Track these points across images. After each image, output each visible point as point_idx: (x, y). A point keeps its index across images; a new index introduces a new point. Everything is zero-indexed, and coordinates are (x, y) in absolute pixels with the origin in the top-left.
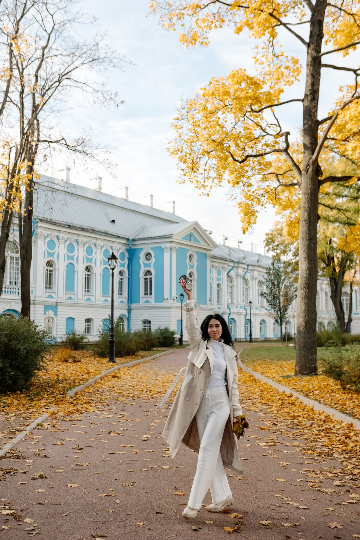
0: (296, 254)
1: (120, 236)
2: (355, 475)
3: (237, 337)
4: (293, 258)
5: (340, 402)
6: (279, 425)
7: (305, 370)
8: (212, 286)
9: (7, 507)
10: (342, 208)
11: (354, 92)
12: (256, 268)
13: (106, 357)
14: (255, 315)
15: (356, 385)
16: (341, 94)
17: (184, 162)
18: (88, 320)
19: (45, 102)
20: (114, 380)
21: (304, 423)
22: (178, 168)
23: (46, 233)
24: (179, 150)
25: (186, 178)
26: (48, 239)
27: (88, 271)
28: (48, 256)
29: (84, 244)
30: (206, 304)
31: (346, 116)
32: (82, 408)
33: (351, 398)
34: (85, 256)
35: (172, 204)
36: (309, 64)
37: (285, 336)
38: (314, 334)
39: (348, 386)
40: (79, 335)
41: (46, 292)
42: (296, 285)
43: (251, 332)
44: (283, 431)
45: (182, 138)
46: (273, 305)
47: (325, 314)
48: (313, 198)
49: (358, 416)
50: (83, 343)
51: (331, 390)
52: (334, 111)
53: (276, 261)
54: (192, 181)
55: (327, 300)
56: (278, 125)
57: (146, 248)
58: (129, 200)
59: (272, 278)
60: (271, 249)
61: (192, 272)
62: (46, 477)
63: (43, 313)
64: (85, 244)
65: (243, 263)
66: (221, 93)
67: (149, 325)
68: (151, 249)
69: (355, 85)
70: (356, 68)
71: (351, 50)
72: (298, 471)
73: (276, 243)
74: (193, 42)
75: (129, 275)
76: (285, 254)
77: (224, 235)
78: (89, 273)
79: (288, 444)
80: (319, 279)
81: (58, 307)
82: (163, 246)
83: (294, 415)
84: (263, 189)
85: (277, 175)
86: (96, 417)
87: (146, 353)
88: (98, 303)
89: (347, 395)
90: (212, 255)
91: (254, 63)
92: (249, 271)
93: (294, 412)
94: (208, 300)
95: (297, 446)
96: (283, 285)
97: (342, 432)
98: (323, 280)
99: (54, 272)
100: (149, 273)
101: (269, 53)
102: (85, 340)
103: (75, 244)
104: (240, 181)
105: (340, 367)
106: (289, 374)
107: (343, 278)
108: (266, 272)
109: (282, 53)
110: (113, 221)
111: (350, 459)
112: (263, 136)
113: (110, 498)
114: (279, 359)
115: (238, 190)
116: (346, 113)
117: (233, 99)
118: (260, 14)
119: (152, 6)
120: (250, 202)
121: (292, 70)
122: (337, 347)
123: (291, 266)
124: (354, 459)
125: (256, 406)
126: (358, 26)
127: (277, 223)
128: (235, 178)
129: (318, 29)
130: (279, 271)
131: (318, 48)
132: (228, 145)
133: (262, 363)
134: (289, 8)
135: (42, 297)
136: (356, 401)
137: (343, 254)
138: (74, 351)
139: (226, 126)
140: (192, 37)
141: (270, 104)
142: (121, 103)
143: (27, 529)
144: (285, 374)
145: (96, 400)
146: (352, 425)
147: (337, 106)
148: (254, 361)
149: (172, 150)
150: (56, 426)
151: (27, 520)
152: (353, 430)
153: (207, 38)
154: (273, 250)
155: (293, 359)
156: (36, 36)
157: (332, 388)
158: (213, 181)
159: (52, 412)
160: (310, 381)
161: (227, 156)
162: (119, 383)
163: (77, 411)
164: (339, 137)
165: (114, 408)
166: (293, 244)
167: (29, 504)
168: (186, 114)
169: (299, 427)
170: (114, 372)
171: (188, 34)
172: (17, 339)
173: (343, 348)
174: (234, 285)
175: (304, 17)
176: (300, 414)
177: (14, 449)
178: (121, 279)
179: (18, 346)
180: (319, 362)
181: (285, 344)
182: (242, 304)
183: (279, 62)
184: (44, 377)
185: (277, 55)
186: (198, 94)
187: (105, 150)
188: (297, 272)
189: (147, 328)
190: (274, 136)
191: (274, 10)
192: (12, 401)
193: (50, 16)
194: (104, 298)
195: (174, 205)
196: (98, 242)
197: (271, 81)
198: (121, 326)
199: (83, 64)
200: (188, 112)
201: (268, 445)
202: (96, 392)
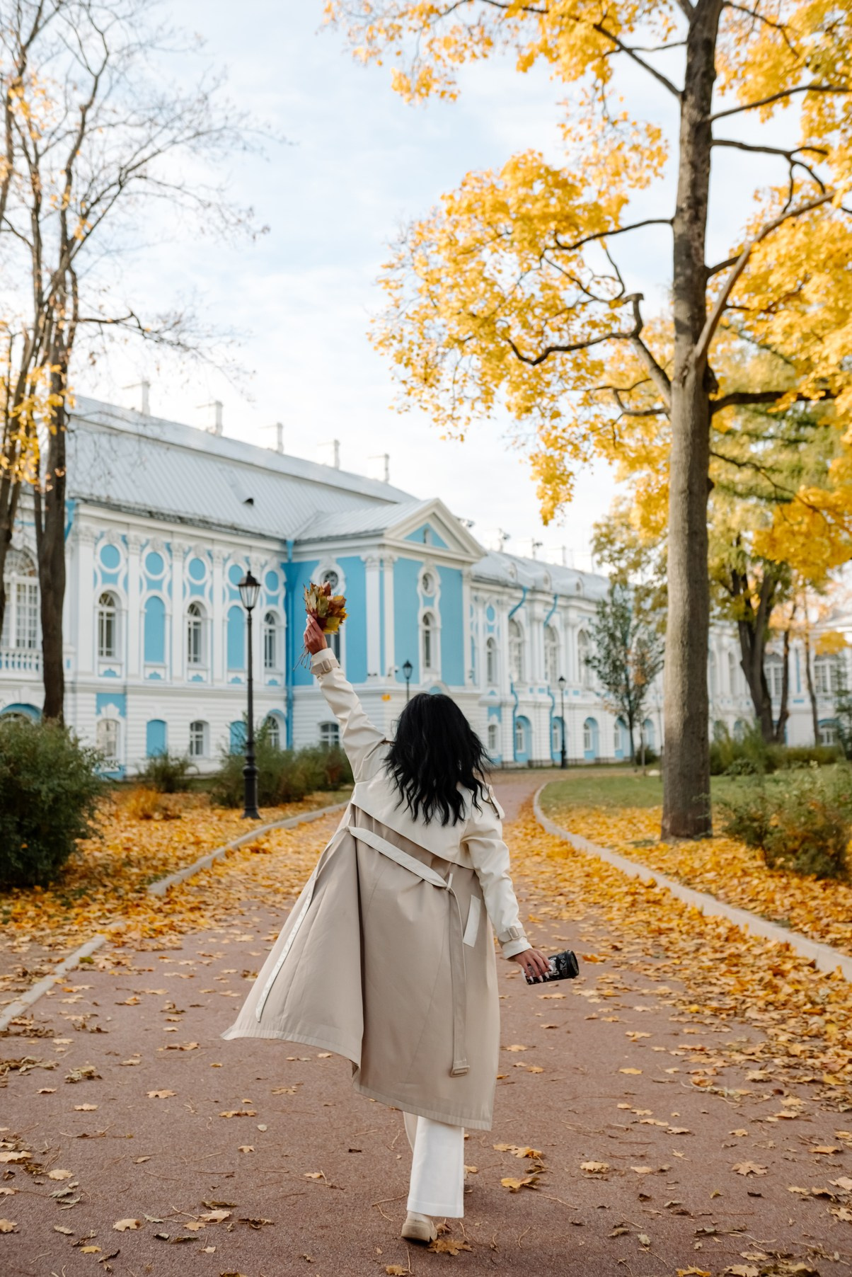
0: (663, 570)
1: (267, 533)
2: (795, 1056)
3: (534, 758)
4: (655, 578)
5: (762, 897)
6: (626, 950)
7: (685, 827)
8: (476, 644)
9: (10, 1146)
10: (764, 464)
11: (786, 201)
12: (574, 603)
13: (237, 807)
14: (574, 708)
15: (798, 858)
16: (757, 208)
17: (406, 365)
18: (198, 726)
19: (88, 231)
20: (256, 857)
21: (682, 944)
22: (393, 379)
23: (97, 529)
24: (394, 337)
25: (412, 400)
26: (103, 543)
27: (196, 615)
29: (184, 553)
30: (463, 685)
31: (769, 255)
32: (183, 921)
33: (786, 888)
34: (188, 579)
35: (383, 460)
37: (639, 753)
38: (703, 746)
39: (780, 861)
40: (177, 759)
41: (100, 663)
42: (663, 639)
43: (563, 746)
44: (634, 962)
45: (401, 310)
46: (613, 685)
47: (728, 702)
48: (698, 440)
49: (801, 926)
50: (185, 778)
51: (743, 870)
52: (741, 245)
53: (618, 585)
54: (424, 406)
55: (732, 670)
56: (617, 279)
57: (326, 561)
58: (285, 453)
59: (611, 624)
60: (606, 558)
61: (429, 613)
62: (99, 1077)
63: (94, 710)
64: (186, 554)
65: (544, 592)
66: (487, 205)
68: (337, 563)
69: (788, 186)
70: (789, 148)
71: (778, 107)
72: (667, 1052)
73: (618, 546)
74: (424, 91)
75: (287, 623)
76: (639, 570)
78: (197, 619)
79: (645, 991)
80: (713, 625)
81: (129, 697)
82: (363, 555)
83: (659, 928)
84: (586, 422)
85: (616, 391)
86: (214, 940)
87: (328, 796)
88: (218, 685)
89: (776, 880)
90: (474, 574)
91: (561, 137)
92: (557, 609)
93: (660, 920)
94: (467, 675)
95: (666, 996)
96: (635, 639)
97: (766, 962)
98: (723, 627)
99: (117, 619)
101: (593, 114)
102: (191, 770)
103: (164, 554)
104: (533, 406)
105: (762, 819)
106: (648, 836)
107: (767, 621)
108: (596, 610)
109: (625, 115)
110: (250, 501)
111: (783, 1021)
112: (584, 304)
113: (243, 1120)
114: (627, 804)
115: (531, 425)
116: (769, 250)
117: (516, 220)
118: (573, 27)
119: (328, 10)
120: (556, 454)
121: (647, 153)
122: (754, 775)
123: (652, 596)
124: (792, 1022)
125: (576, 909)
126: (793, 51)
127: (619, 501)
128: (523, 398)
129: (704, 60)
130: (624, 608)
131: (705, 103)
132: (505, 325)
133: (589, 815)
134: (639, 12)
135: (91, 674)
136: (798, 893)
137: (767, 567)
138: (167, 795)
139: (499, 282)
140: (421, 79)
141: (597, 231)
142: (263, 231)
143: (55, 1193)
144: (639, 837)
145: (216, 902)
146: (787, 947)
147: (748, 234)
148: (570, 810)
149: (378, 337)
150: (124, 962)
151: (56, 1174)
152: (790, 958)
153: (454, 83)
154: (612, 560)
155: (658, 804)
156: (67, 81)
157: (745, 865)
158: (473, 408)
159: (114, 931)
160: (696, 851)
161: (503, 349)
162: (268, 864)
163: (172, 927)
164: (755, 303)
165: (256, 919)
166: (654, 546)
167: (60, 1137)
168: (408, 254)
169: (670, 954)
170: (257, 840)
171: (412, 73)
172: (33, 769)
173: (767, 777)
174: (524, 642)
175: (673, 32)
176: (673, 924)
177: (28, 1016)
178: (271, 631)
179: (36, 785)
180: (715, 809)
181: (640, 772)
182: (545, 683)
183: (618, 134)
184: (97, 854)
185: (613, 119)
186: (436, 209)
187: (228, 339)
188: (664, 610)
189: (330, 740)
190: (609, 303)
191: (605, 17)
192: (23, 908)
193: (98, 35)
194: (231, 676)
195: (387, 463)
196: (217, 549)
197: (599, 179)
198: (273, 737)
199: (174, 143)
200: (414, 251)
201: (600, 996)
202: (215, 885)
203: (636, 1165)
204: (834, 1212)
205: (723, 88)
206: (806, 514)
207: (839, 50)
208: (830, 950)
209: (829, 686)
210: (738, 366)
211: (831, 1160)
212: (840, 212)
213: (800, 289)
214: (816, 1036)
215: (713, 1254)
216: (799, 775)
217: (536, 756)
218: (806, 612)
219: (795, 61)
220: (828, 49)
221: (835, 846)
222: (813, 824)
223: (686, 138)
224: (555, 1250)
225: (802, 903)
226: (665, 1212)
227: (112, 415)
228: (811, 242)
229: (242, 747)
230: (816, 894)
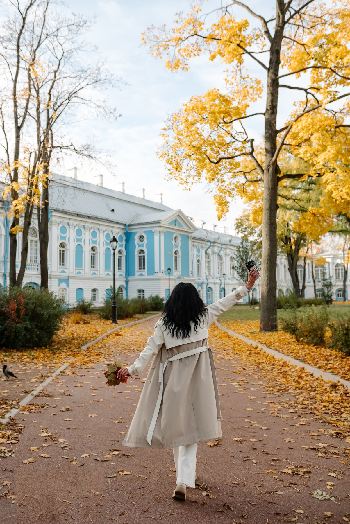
0: (261, 235)
1: (119, 222)
2: (305, 405)
4: (257, 238)
5: (295, 352)
6: (247, 369)
7: (268, 327)
8: (193, 262)
9: (44, 431)
10: (297, 198)
11: (305, 106)
12: (228, 247)
13: (109, 319)
14: (228, 285)
15: (307, 338)
16: (295, 108)
17: (170, 164)
18: (94, 290)
19: (58, 115)
20: (117, 337)
21: (267, 368)
23: (59, 220)
24: (166, 154)
25: (172, 176)
26: (61, 225)
27: (94, 251)
30: (189, 276)
31: (299, 126)
32: (94, 359)
33: (303, 348)
34: (91, 238)
35: (160, 196)
37: (252, 301)
38: (274, 299)
39: (301, 339)
40: (87, 302)
41: (60, 268)
42: (260, 260)
44: (250, 374)
45: (168, 144)
46: (242, 276)
47: (284, 282)
48: (273, 191)
49: (308, 361)
50: (90, 309)
51: (288, 342)
52: (289, 122)
53: (244, 241)
54: (176, 178)
55: (285, 271)
56: (245, 133)
57: (140, 232)
58: (125, 193)
59: (242, 255)
60: (240, 231)
61: (177, 250)
62: (71, 410)
63: (58, 285)
64: (90, 229)
65: (218, 243)
66: (199, 108)
67: (143, 293)
68: (144, 233)
69: (306, 101)
70: (306, 88)
71: (302, 73)
72: (262, 403)
73: (244, 226)
74: (176, 67)
75: (126, 254)
76: (252, 235)
77: (202, 221)
78: (94, 252)
79: (254, 383)
80: (278, 255)
81: (70, 280)
82: (153, 230)
83: (259, 362)
84: (234, 184)
85: (244, 173)
87: (141, 316)
88: (102, 276)
89: (300, 346)
90: (193, 236)
91: (225, 83)
92: (222, 249)
93: (259, 359)
94: (190, 272)
95: (262, 385)
97: (296, 374)
98: (282, 256)
99: (66, 252)
100: (142, 252)
101: (237, 75)
102: (92, 306)
103: (82, 229)
104: (215, 178)
105: (295, 325)
106: (255, 330)
107: (298, 254)
108: (236, 249)
109: (248, 75)
110: (113, 210)
111: (301, 393)
112: (233, 142)
113: (121, 424)
114: (247, 319)
115: (214, 185)
116: (299, 124)
117: (209, 113)
118: (230, 45)
119: (143, 39)
120: (223, 195)
121: (256, 89)
122: (293, 309)
123: (257, 245)
124: (304, 394)
125: (230, 356)
126: (308, 53)
127: (245, 211)
128: (211, 175)
129: (276, 57)
130: (247, 249)
131: (276, 72)
132: (205, 150)
133: (234, 323)
134: (253, 40)
135: (57, 272)
136: (307, 350)
137: (298, 235)
138: (84, 315)
139: (203, 135)
140: (176, 63)
141: (238, 117)
142: (119, 116)
143: (61, 446)
144: (252, 331)
145: (105, 352)
146: (303, 369)
147: (291, 118)
148: (227, 321)
149: (160, 154)
150: (75, 372)
151: (61, 440)
152: (304, 372)
153: (187, 64)
154: (242, 232)
155: (258, 319)
156: (49, 62)
157: (289, 341)
158: (194, 179)
159: (71, 362)
160: (272, 336)
161: (204, 158)
162: (122, 340)
163: (91, 361)
164: (294, 143)
165: (119, 359)
166: (257, 227)
167: (61, 429)
168: (171, 125)
169: (263, 371)
170: (117, 331)
171: (173, 61)
172: (41, 306)
173: (297, 309)
174: (210, 261)
175: (265, 47)
176: (264, 361)
177: (45, 390)
178: (120, 257)
179: (42, 312)
180: (279, 321)
181: (252, 307)
182: (218, 276)
183: (245, 82)
184: (62, 336)
185: (244, 77)
186: (181, 109)
187: (107, 154)
188: (261, 250)
189: (141, 296)
190: (242, 142)
191: (241, 41)
192: (39, 354)
193: (61, 46)
194: (106, 273)
195: (162, 197)
196: (101, 227)
197: (239, 98)
198: (121, 295)
199: (88, 85)
200: (173, 124)
201: (239, 385)
202: (104, 347)
203: (252, 439)
204: (317, 453)
205: (283, 66)
206: (312, 216)
207: (324, 53)
208: (318, 370)
209: (320, 278)
210: (288, 163)
211: (316, 438)
212: (324, 110)
213: (310, 138)
214: (312, 398)
215: (277, 466)
216: (308, 309)
218: (312, 251)
219: (308, 57)
220: (320, 53)
221: (320, 334)
222: (313, 326)
223: (270, 85)
224: (225, 465)
225: (309, 354)
226: (261, 453)
227: (65, 181)
228: (314, 122)
229: (110, 298)
230: (313, 351)
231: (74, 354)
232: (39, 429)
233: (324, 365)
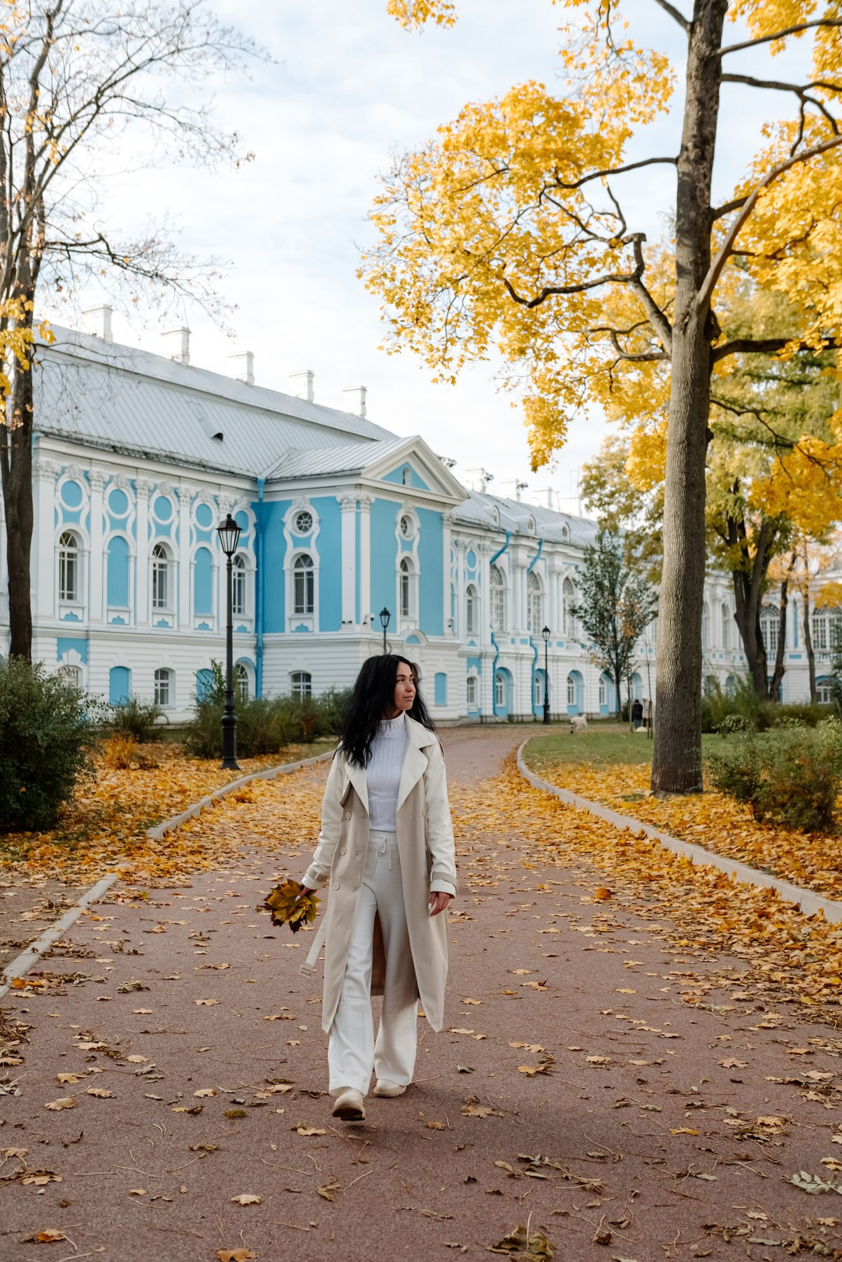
0: (656, 515)
1: (237, 471)
2: (776, 982)
3: (515, 712)
4: (647, 524)
5: (750, 847)
6: (618, 894)
7: (675, 782)
8: (456, 592)
9: (86, 1038)
10: (766, 407)
11: (796, 138)
12: (560, 549)
13: (212, 758)
14: (557, 661)
15: (786, 812)
16: (765, 143)
17: (398, 305)
18: (163, 674)
19: (63, 154)
20: (242, 806)
21: (672, 889)
22: (383, 318)
23: (57, 464)
24: (385, 275)
25: (402, 340)
26: (64, 479)
27: (161, 556)
28: (65, 521)
29: (149, 491)
30: (442, 634)
31: (776, 200)
32: (186, 862)
33: (774, 839)
34: (153, 519)
35: (359, 393)
36: (694, 74)
37: (626, 708)
38: (695, 701)
39: (768, 815)
40: (145, 707)
41: (60, 606)
42: (655, 588)
43: (546, 701)
44: (627, 904)
45: (394, 246)
46: (599, 637)
47: (721, 656)
48: (698, 390)
49: (787, 873)
50: (154, 728)
51: (732, 823)
52: (748, 183)
53: (607, 531)
54: (416, 347)
55: (725, 623)
56: (618, 215)
57: (300, 501)
58: (256, 384)
59: (599, 573)
60: (595, 502)
61: (407, 558)
62: (148, 989)
63: (56, 655)
64: (151, 492)
65: (528, 537)
66: (486, 140)
67: (308, 684)
68: (311, 504)
69: (799, 120)
70: (801, 83)
71: (790, 38)
72: (659, 976)
73: (609, 489)
74: (421, 15)
75: (257, 566)
76: (630, 515)
77: (483, 470)
78: (163, 561)
79: (637, 928)
80: (708, 574)
81: (92, 642)
82: (339, 496)
83: (650, 875)
84: (583, 365)
85: (615, 334)
86: (221, 880)
87: (304, 748)
88: (184, 632)
89: (765, 832)
90: (455, 517)
91: (563, 64)
92: (542, 556)
93: (650, 868)
94: (446, 624)
95: (658, 933)
96: (624, 589)
97: (752, 905)
98: (717, 577)
99: (79, 559)
100: (305, 562)
101: (598, 40)
102: (160, 720)
103: (128, 492)
104: (526, 348)
105: (752, 773)
106: (638, 791)
107: (764, 572)
108: (583, 557)
109: (630, 43)
110: (219, 436)
111: (767, 954)
112: (582, 242)
113: (286, 1023)
114: (614, 760)
115: (522, 368)
116: (776, 194)
117: (516, 155)
120: (550, 397)
121: (652, 84)
122: (746, 734)
123: (643, 543)
124: (775, 955)
125: (568, 858)
127: (611, 442)
128: (516, 339)
130: (614, 555)
131: (714, 36)
132: (500, 264)
133: (575, 770)
135: (52, 618)
136: (785, 844)
137: (766, 516)
138: (139, 745)
139: (495, 219)
141: (599, 168)
142: (248, 159)
143: (137, 1071)
144: (628, 792)
145: (214, 847)
146: (773, 892)
147: (755, 171)
148: (556, 766)
149: (369, 275)
151: (132, 1058)
152: (775, 902)
153: (452, 7)
154: (602, 504)
155: (647, 760)
157: (734, 818)
158: (465, 348)
159: (123, 871)
160: (686, 805)
161: (498, 288)
162: (256, 813)
163: (178, 868)
164: (760, 248)
166: (648, 490)
167: (127, 1033)
168: (402, 188)
169: (660, 897)
170: (240, 790)
173: (759, 734)
174: (506, 589)
176: (663, 872)
177: (66, 940)
178: (240, 574)
179: (32, 731)
180: (706, 763)
182: (527, 634)
183: (622, 63)
184: (85, 801)
185: (617, 47)
186: (432, 141)
187: (209, 270)
188: (657, 558)
189: (302, 691)
190: (610, 242)
194: (199, 621)
195: (363, 397)
196: (183, 487)
197: (601, 110)
198: (241, 686)
199: (151, 60)
200: (408, 186)
201: (596, 932)
202: (209, 831)
203: (634, 1059)
204: (803, 1094)
205: (734, 13)
206: (806, 466)
208: (813, 894)
209: (828, 644)
210: (741, 299)
211: (803, 1058)
213: (807, 235)
214: (796, 967)
215: (701, 1120)
217: (516, 711)
218: (806, 564)
221: (822, 801)
222: (801, 779)
224: (568, 1116)
225: (789, 853)
226: (659, 1092)
228: (819, 188)
229: (211, 696)
230: (803, 845)
231: (129, 849)
232: (71, 1031)
233: (831, 881)
